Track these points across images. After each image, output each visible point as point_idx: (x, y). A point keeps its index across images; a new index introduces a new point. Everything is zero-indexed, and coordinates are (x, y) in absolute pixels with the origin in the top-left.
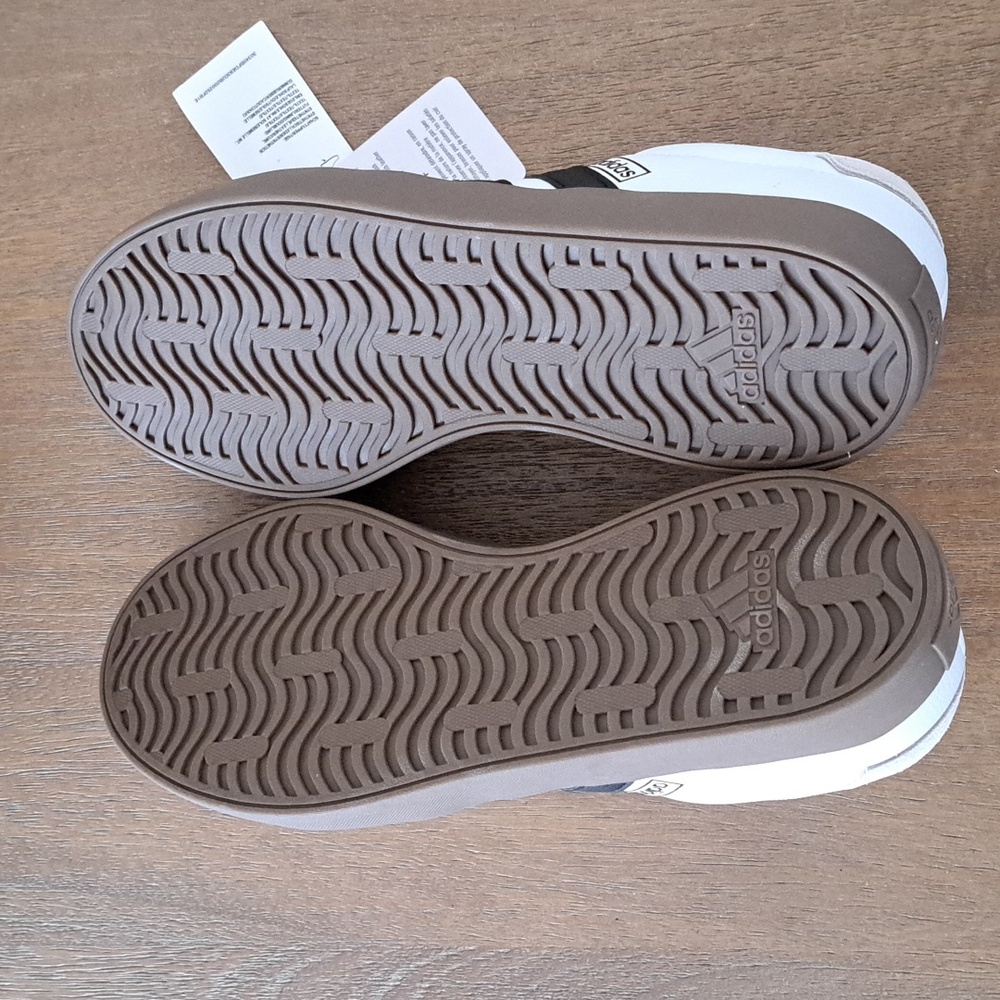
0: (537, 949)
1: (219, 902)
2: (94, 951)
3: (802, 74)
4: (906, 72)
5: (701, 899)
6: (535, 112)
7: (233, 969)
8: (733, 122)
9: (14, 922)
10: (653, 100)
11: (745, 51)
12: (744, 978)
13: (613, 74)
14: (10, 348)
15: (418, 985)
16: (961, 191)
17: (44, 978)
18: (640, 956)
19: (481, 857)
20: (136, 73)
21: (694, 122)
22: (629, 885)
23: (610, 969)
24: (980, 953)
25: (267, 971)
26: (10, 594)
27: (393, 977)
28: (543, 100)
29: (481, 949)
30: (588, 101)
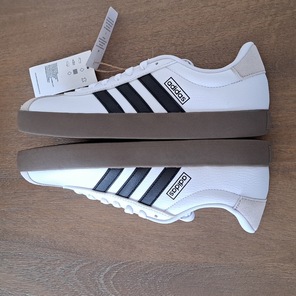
0: (148, 261)
1: (59, 247)
2: (25, 261)
3: (222, 9)
4: (252, 8)
5: (194, 247)
6: (147, 22)
7: (63, 266)
8: (203, 23)
9: (3, 252)
10: (180, 17)
11: (206, 3)
12: (207, 271)
13: (169, 10)
14: (3, 90)
16: (268, 42)
17: (11, 268)
18: (177, 264)
19: (132, 235)
20: (37, 13)
21: (192, 23)
22: (174, 243)
23: (169, 268)
24: (275, 264)
25: (72, 267)
26: (2, 159)
27: (107, 269)
28: (149, 18)
29: (132, 261)
30: (162, 18)
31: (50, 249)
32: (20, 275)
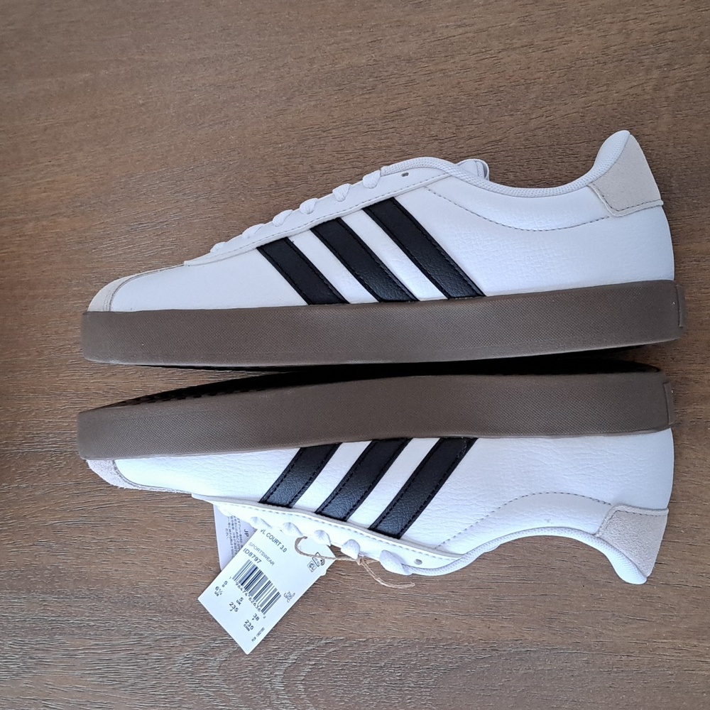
0: (384, 638)
1: (180, 607)
2: (102, 639)
3: (546, 55)
4: (615, 51)
5: (490, 605)
6: (373, 87)
7: (189, 651)
8: (501, 89)
9: (52, 620)
10: (450, 76)
11: (508, 41)
12: (521, 659)
13: (423, 60)
14: (47, 250)
15: (307, 662)
16: (654, 129)
17: (71, 656)
18: (451, 644)
19: (347, 577)
20: (122, 72)
21: (476, 89)
22: (443, 596)
23: (432, 653)
24: (679, 642)
25: (210, 653)
26: (48, 408)
27: (291, 657)
28: (378, 79)
29: (347, 639)
30: (407, 79)
31: (161, 612)
32: (92, 672)
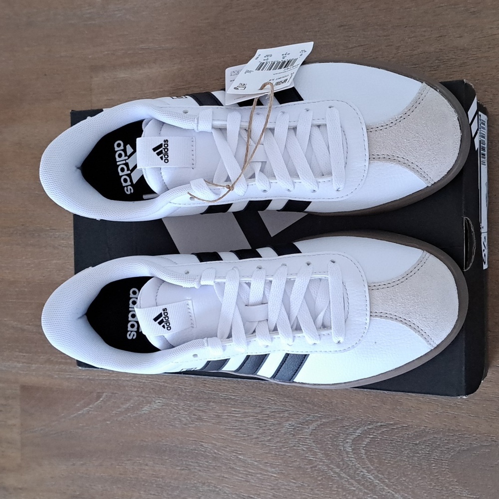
0: (419, 426)
1: (288, 392)
2: (238, 408)
5: (493, 412)
6: (438, 66)
7: (292, 421)
9: (209, 393)
10: (491, 61)
13: (473, 50)
15: (368, 436)
17: (218, 416)
18: (465, 434)
22: (461, 402)
23: (451, 438)
25: (306, 423)
27: (358, 431)
28: (442, 61)
29: (395, 424)
30: (462, 62)
31: (276, 394)
32: (231, 427)
